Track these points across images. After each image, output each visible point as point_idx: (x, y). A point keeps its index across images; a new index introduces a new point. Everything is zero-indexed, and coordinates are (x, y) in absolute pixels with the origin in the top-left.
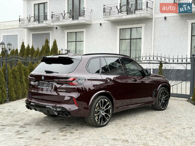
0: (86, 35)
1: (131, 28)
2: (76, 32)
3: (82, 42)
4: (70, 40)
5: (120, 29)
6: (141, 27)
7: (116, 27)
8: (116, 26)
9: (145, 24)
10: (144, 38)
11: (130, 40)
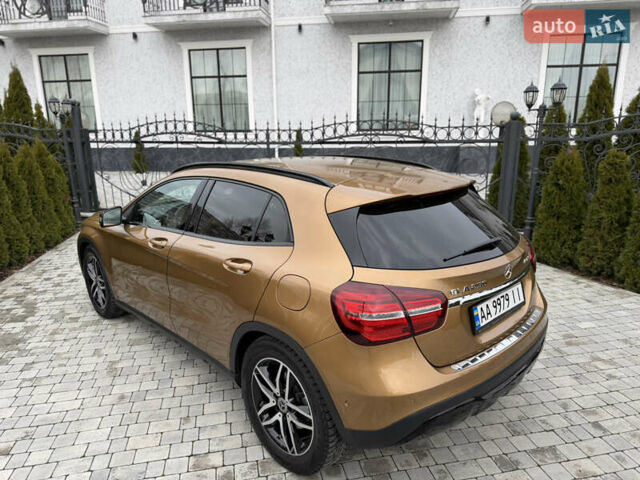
0: (95, 64)
1: (218, 50)
2: (65, 56)
3: (86, 83)
4: (48, 77)
5: (190, 51)
6: (244, 48)
7: (179, 46)
8: (181, 44)
9: (251, 41)
10: (253, 74)
11: (216, 79)
